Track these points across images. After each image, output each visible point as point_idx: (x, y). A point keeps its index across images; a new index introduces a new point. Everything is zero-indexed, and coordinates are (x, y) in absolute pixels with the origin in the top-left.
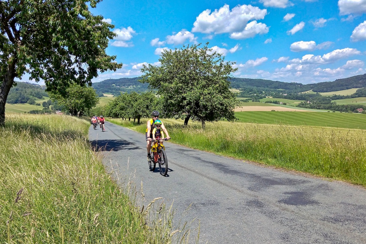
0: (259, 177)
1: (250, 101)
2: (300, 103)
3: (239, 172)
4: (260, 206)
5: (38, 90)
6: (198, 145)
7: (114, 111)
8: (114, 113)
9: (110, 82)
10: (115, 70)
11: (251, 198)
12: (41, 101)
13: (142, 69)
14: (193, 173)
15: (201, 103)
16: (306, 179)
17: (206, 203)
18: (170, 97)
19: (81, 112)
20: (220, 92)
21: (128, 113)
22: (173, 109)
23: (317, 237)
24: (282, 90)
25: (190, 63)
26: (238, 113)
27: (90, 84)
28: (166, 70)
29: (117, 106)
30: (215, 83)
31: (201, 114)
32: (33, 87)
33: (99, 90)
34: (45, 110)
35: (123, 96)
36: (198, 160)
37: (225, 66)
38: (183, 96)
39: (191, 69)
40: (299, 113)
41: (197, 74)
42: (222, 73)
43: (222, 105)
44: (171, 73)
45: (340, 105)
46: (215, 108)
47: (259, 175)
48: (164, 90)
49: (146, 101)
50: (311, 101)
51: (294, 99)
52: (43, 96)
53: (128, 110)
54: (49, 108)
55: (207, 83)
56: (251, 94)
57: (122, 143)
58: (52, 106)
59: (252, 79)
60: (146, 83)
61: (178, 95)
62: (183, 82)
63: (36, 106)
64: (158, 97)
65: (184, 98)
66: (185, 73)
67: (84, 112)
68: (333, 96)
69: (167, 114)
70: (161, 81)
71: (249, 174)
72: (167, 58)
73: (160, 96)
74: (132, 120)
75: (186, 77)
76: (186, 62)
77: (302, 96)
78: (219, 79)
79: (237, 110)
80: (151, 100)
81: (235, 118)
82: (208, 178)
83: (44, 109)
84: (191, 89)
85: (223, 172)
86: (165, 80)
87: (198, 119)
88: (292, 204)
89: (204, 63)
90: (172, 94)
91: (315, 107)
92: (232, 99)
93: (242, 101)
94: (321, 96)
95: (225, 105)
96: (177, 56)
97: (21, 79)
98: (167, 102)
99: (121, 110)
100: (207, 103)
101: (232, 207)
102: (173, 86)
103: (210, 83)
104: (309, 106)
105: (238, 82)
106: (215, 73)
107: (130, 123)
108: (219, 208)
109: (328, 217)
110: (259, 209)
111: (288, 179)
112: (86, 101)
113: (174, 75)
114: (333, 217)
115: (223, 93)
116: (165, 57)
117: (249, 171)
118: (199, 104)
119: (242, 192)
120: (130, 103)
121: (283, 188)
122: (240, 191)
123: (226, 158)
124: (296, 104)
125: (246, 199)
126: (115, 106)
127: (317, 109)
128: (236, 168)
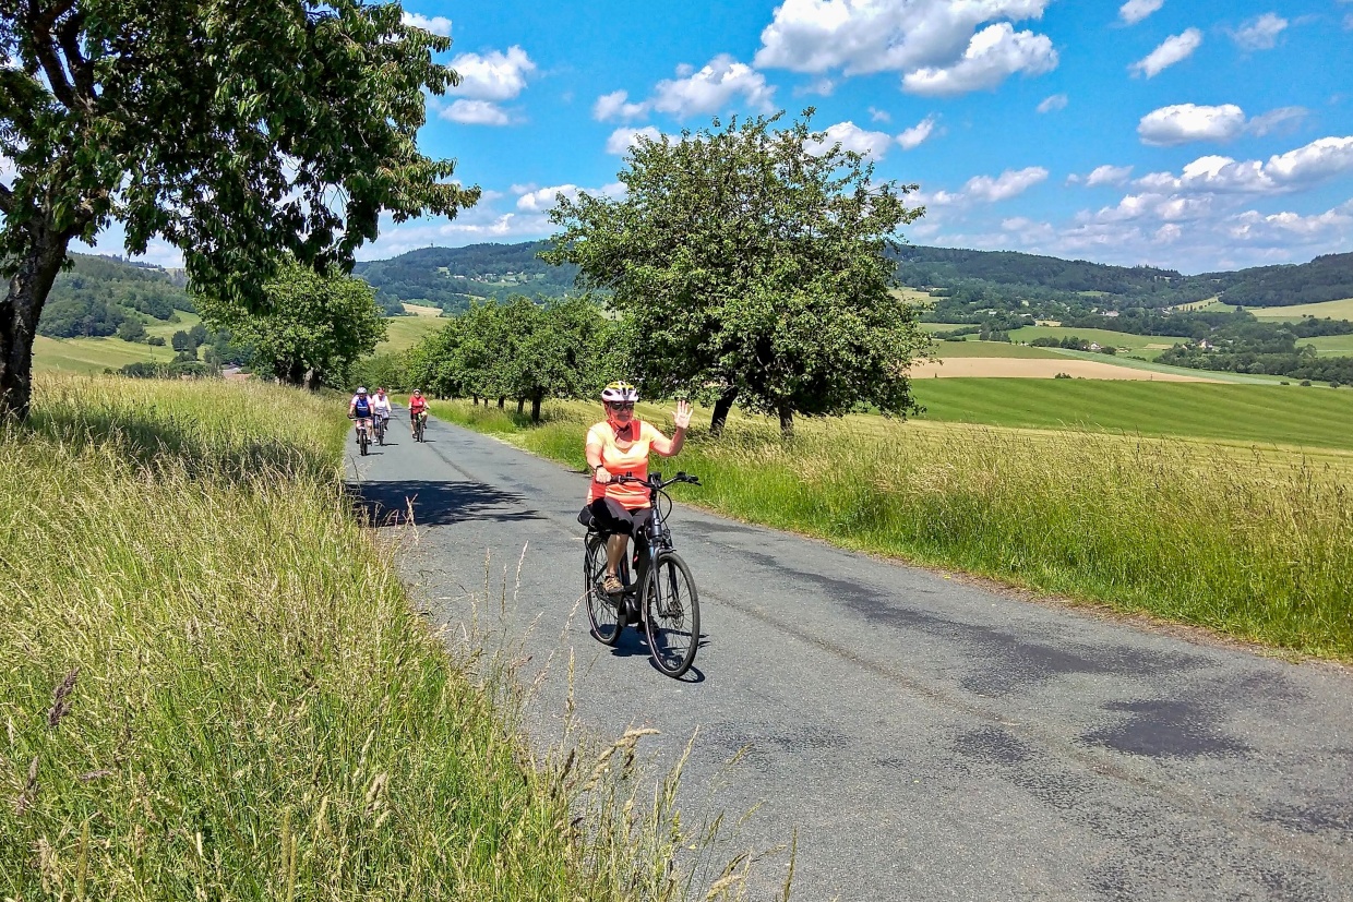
0: (1005, 640)
1: (973, 339)
2: (1171, 347)
3: (926, 619)
4: (1012, 757)
5: (158, 285)
6: (763, 506)
7: (441, 372)
8: (444, 380)
9: (429, 260)
10: (452, 214)
11: (975, 724)
12: (167, 330)
13: (553, 213)
14: (743, 617)
15: (779, 345)
16: (1195, 651)
19: (316, 375)
20: (852, 300)
21: (498, 377)
22: (668, 365)
23: (1242, 888)
24: (1097, 294)
25: (737, 189)
26: (923, 383)
27: (350, 267)
28: (644, 216)
29: (457, 351)
30: (835, 265)
31: (778, 385)
32: (140, 274)
33: (387, 288)
34: (182, 364)
35: (480, 314)
36: (763, 567)
37: (874, 202)
38: (708, 317)
39: (741, 212)
40: (1168, 387)
41: (764, 232)
42: (860, 227)
43: (860, 350)
44: (663, 228)
45: (1330, 357)
46: (832, 366)
47: (1009, 632)
48: (637, 292)
49: (566, 333)
50: (1215, 340)
51: (1145, 330)
52: (175, 311)
53: (496, 368)
54: (196, 354)
55: (803, 266)
56: (974, 310)
57: (469, 496)
58: (208, 347)
59: (981, 253)
60: (566, 264)
61: (690, 312)
62: (711, 262)
63: (148, 347)
64: (613, 317)
65: (715, 325)
66: (719, 227)
67: (327, 371)
68: (1303, 324)
69: (645, 386)
70: (624, 256)
71: (965, 627)
72: (652, 167)
73: (619, 315)
74: (510, 404)
75: (721, 240)
76: (725, 183)
77: (1177, 318)
78: (854, 251)
79: (919, 370)
80: (587, 331)
81: (911, 405)
82: (805, 638)
83: (176, 358)
84: (743, 287)
85: (862, 617)
86: (643, 255)
87: (764, 407)
88: (1140, 751)
89: (795, 189)
90: (666, 308)
91: (1228, 364)
92: (902, 328)
93: (941, 336)
94: (1255, 319)
95: (872, 352)
96: (689, 162)
97: (93, 243)
98: (646, 337)
99: (468, 365)
100: (800, 345)
101: (897, 754)
102: (670, 275)
103: (816, 267)
104: (1204, 358)
105: (925, 264)
106: (836, 228)
107: (502, 417)
108: (849, 759)
109: (1284, 808)
110: (1007, 768)
111: (1121, 648)
112: (338, 331)
113: (675, 232)
114: (1306, 806)
115: (868, 304)
116: (641, 165)
117: (967, 614)
118: (772, 347)
119: (940, 696)
120: (503, 340)
121: (1102, 686)
122: (930, 694)
123: (875, 559)
124: (1153, 351)
125: (952, 726)
126: (448, 351)
127: (1239, 371)
128: (913, 602)
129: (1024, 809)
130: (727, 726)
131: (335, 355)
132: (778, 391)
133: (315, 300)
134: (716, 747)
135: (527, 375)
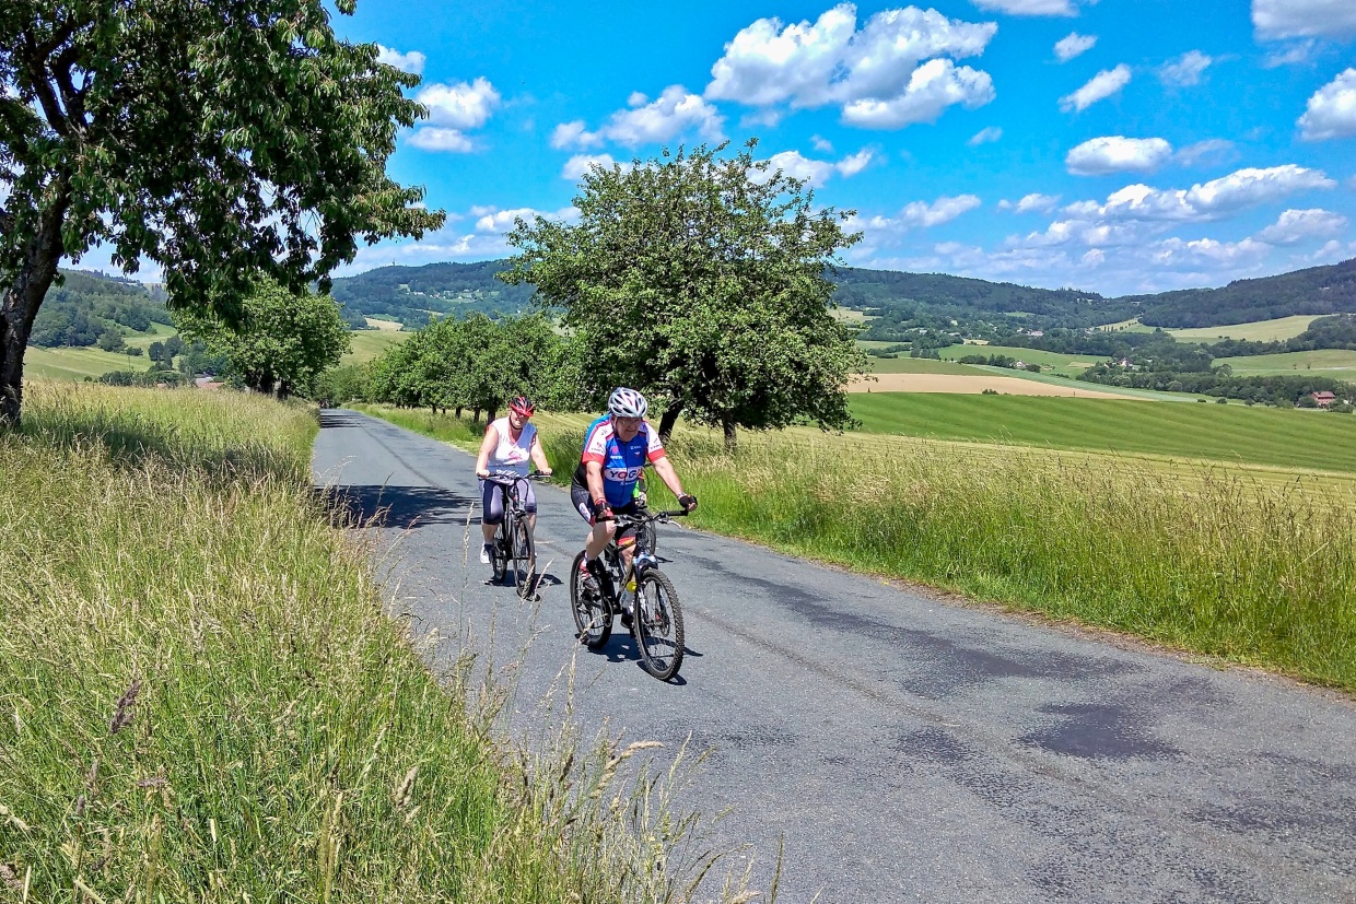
0: (944, 644)
1: (904, 356)
2: (1094, 365)
3: (867, 623)
4: (952, 756)
5: (136, 299)
7: (403, 383)
8: (404, 390)
9: (392, 277)
10: (418, 236)
11: (916, 724)
12: (143, 341)
13: (511, 236)
15: (723, 362)
16: (1124, 657)
17: (744, 736)
19: (284, 384)
20: (793, 319)
21: (456, 389)
23: (1175, 885)
24: (1023, 315)
25: (685, 215)
26: (858, 397)
27: (326, 286)
28: (597, 240)
29: (417, 363)
30: (776, 286)
31: (722, 399)
32: (119, 288)
33: (352, 303)
34: (158, 373)
35: (439, 329)
36: (711, 572)
37: (814, 227)
38: (657, 334)
39: (688, 236)
40: (1091, 404)
41: (710, 256)
42: (802, 252)
43: (800, 367)
44: (615, 250)
45: (1245, 376)
46: (773, 381)
47: (946, 637)
48: (589, 310)
49: (522, 347)
50: (1135, 358)
51: (1067, 349)
52: (152, 323)
53: (454, 380)
54: (171, 363)
55: (746, 287)
56: (905, 329)
57: (431, 500)
58: (183, 357)
59: (912, 275)
60: (523, 284)
61: (639, 329)
62: (660, 283)
63: (126, 357)
64: (563, 332)
65: (662, 342)
66: (667, 250)
67: (294, 381)
68: (1220, 345)
69: (595, 399)
70: (578, 277)
71: (904, 631)
72: (604, 194)
73: (572, 331)
74: (467, 414)
75: (669, 263)
76: (674, 209)
77: (1100, 338)
78: (794, 272)
79: (855, 386)
80: (539, 345)
81: (847, 419)
82: (752, 640)
83: (152, 368)
84: (690, 306)
85: (806, 620)
86: (595, 276)
87: (708, 419)
88: (1074, 752)
89: (739, 216)
90: (617, 326)
91: (1148, 382)
92: (840, 347)
93: (873, 352)
94: (1173, 340)
95: (811, 368)
96: (640, 189)
97: (78, 260)
98: (597, 352)
99: (428, 377)
100: (743, 361)
101: (843, 753)
102: (621, 295)
103: (758, 288)
104: (1124, 376)
105: (859, 285)
106: (778, 251)
107: (459, 425)
108: (798, 757)
109: (1214, 809)
110: (948, 768)
111: (1053, 653)
112: (306, 343)
113: (626, 255)
114: (1235, 807)
115: (806, 322)
116: (595, 192)
117: (905, 618)
118: (717, 364)
119: (883, 698)
120: (461, 354)
121: (1036, 690)
122: (873, 695)
123: (816, 564)
124: (1078, 370)
125: (895, 726)
126: (409, 363)
127: (1158, 389)
128: (854, 607)
129: (966, 807)
130: (682, 724)
131: (303, 365)
132: (722, 405)
133: (284, 314)
135: (484, 387)
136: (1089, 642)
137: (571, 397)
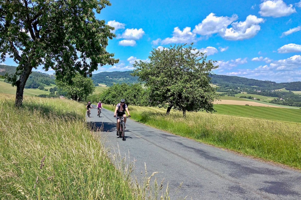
0: (239, 165)
1: (226, 96)
2: (273, 99)
4: (242, 192)
5: (47, 78)
6: (179, 131)
7: (107, 98)
8: (107, 100)
9: (105, 74)
10: (113, 65)
11: (233, 184)
12: (48, 88)
13: (134, 65)
14: (176, 156)
15: (183, 95)
16: (284, 170)
17: (190, 185)
18: (156, 89)
19: (80, 98)
20: (201, 86)
22: (158, 99)
24: (256, 87)
25: (175, 60)
26: (217, 105)
27: (91, 76)
28: (154, 66)
29: (110, 94)
30: (197, 78)
31: (183, 104)
32: (44, 76)
33: (95, 80)
34: (52, 95)
35: (115, 86)
36: (180, 145)
37: (207, 64)
38: (167, 89)
39: (176, 66)
40: (272, 108)
41: (180, 70)
42: (204, 70)
43: (202, 97)
44: (158, 69)
46: (195, 100)
47: (239, 163)
48: (152, 83)
49: (134, 91)
50: (284, 98)
51: (267, 95)
52: (51, 83)
53: (118, 98)
54: (54, 93)
55: (190, 78)
56: (227, 89)
58: (57, 92)
59: (228, 76)
60: (136, 76)
61: (163, 87)
62: (168, 76)
63: (44, 91)
64: (144, 87)
65: (169, 90)
66: (171, 69)
67: (82, 98)
69: (152, 103)
70: (149, 75)
71: (228, 162)
72: (156, 55)
73: (147, 87)
75: (171, 72)
76: (173, 59)
77: (275, 93)
78: (201, 75)
79: (215, 102)
80: (139, 90)
81: (213, 110)
82: (191, 162)
83: (50, 94)
84: (176, 82)
85: (204, 158)
86: (153, 75)
87: (179, 109)
88: (273, 193)
89: (188, 61)
90: (158, 86)
91: (287, 104)
92: (212, 93)
93: (220, 95)
94: (294, 94)
95: (205, 98)
96: (165, 54)
97: (36, 68)
98: (153, 92)
99: (112, 97)
100: (188, 95)
101: (214, 190)
102: (159, 79)
103: (193, 78)
104: (281, 102)
105: (215, 78)
106: (198, 70)
108: (203, 191)
110: (241, 195)
111: (266, 169)
112: (85, 89)
113: (161, 70)
115: (204, 87)
116: (154, 55)
117: (229, 159)
119: (224, 177)
120: (120, 92)
121: (263, 177)
122: (221, 177)
123: (206, 145)
124: (269, 100)
125: (227, 185)
126: (108, 94)
127: (289, 106)
128: (216, 155)
130: (175, 181)
131: (84, 94)
132: (183, 105)
133: (80, 82)
134: (172, 186)
136: (275, 166)
137: (146, 103)
